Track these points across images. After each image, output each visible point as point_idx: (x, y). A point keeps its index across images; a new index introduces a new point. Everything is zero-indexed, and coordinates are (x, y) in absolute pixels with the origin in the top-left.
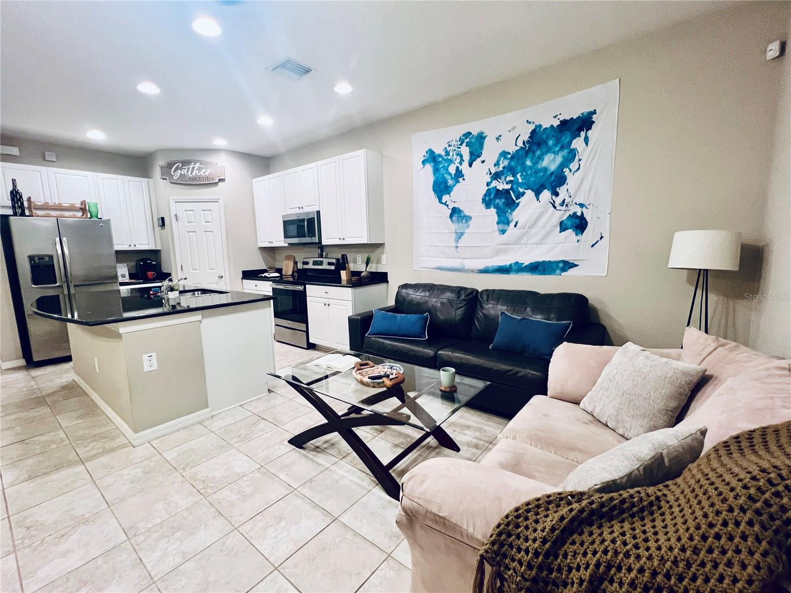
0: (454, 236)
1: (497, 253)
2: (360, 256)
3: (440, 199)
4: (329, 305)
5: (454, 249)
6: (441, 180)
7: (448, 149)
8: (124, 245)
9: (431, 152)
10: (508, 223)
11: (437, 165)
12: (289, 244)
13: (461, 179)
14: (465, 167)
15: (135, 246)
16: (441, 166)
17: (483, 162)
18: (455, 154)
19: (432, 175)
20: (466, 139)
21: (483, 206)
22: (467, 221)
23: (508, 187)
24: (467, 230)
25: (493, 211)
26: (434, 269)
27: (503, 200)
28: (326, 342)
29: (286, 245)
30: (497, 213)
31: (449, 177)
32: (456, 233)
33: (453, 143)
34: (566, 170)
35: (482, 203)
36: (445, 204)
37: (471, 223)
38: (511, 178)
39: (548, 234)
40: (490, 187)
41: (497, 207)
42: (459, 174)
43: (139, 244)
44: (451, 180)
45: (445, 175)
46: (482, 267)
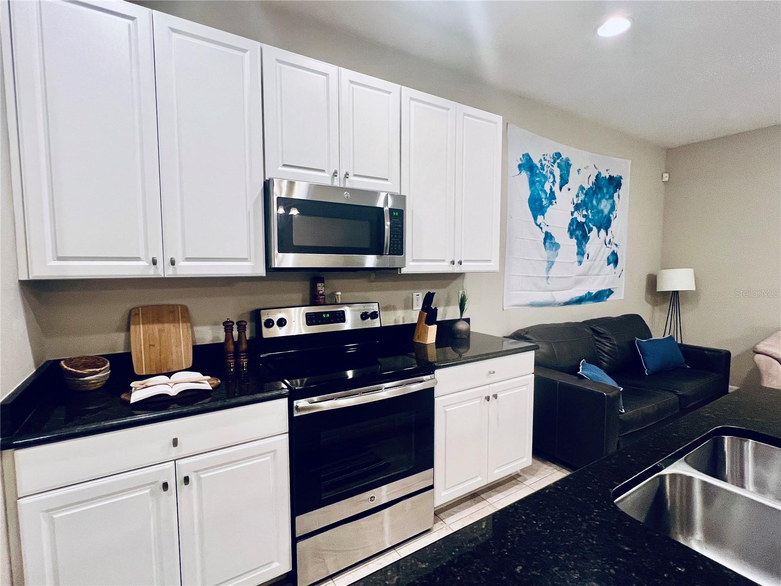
0: (546, 264)
1: (577, 283)
3: (535, 218)
4: (495, 396)
5: (545, 280)
6: (536, 197)
7: (544, 162)
9: (527, 157)
10: (583, 255)
11: (533, 177)
13: (554, 201)
14: (556, 189)
16: (538, 179)
17: (569, 189)
18: (548, 172)
19: (528, 187)
20: (558, 159)
21: (568, 235)
22: (556, 249)
23: (583, 220)
24: (557, 259)
25: (574, 241)
26: (526, 306)
27: (581, 232)
30: (577, 244)
31: (543, 196)
32: (548, 261)
33: (548, 158)
34: (611, 215)
35: (568, 232)
36: (539, 226)
37: (560, 251)
38: (585, 212)
39: (602, 267)
40: (573, 217)
41: (577, 238)
42: (552, 197)
44: (545, 199)
45: (540, 192)
46: (568, 299)
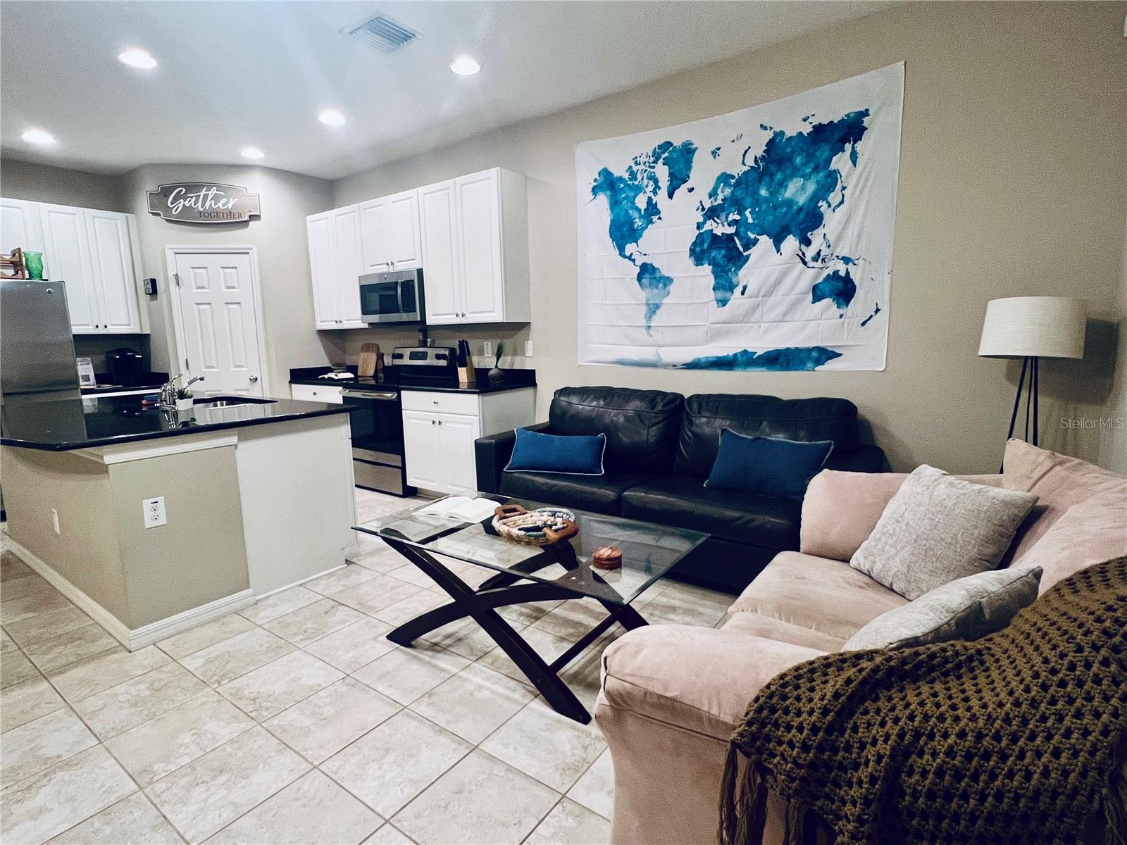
0: (644, 309)
1: (715, 336)
2: (490, 343)
3: (621, 250)
4: (440, 423)
5: (644, 330)
6: (623, 220)
7: (635, 168)
8: (88, 325)
9: (606, 173)
10: (731, 288)
11: (616, 196)
12: (369, 324)
13: (655, 218)
14: (661, 199)
15: (106, 327)
16: (623, 196)
17: (691, 190)
18: (645, 178)
19: (609, 211)
20: (664, 153)
21: (691, 262)
22: (665, 286)
23: (732, 230)
24: (665, 301)
25: (707, 269)
26: (612, 363)
27: (723, 252)
28: (435, 484)
29: (366, 326)
30: (713, 272)
31: (636, 215)
32: (648, 305)
33: (642, 160)
34: (823, 205)
35: (690, 256)
36: (629, 258)
37: (672, 288)
38: (734, 216)
39: (794, 306)
40: (701, 231)
41: (714, 263)
42: (652, 210)
43: (112, 325)
44: (640, 219)
45: (630, 212)
46: (689, 359)
